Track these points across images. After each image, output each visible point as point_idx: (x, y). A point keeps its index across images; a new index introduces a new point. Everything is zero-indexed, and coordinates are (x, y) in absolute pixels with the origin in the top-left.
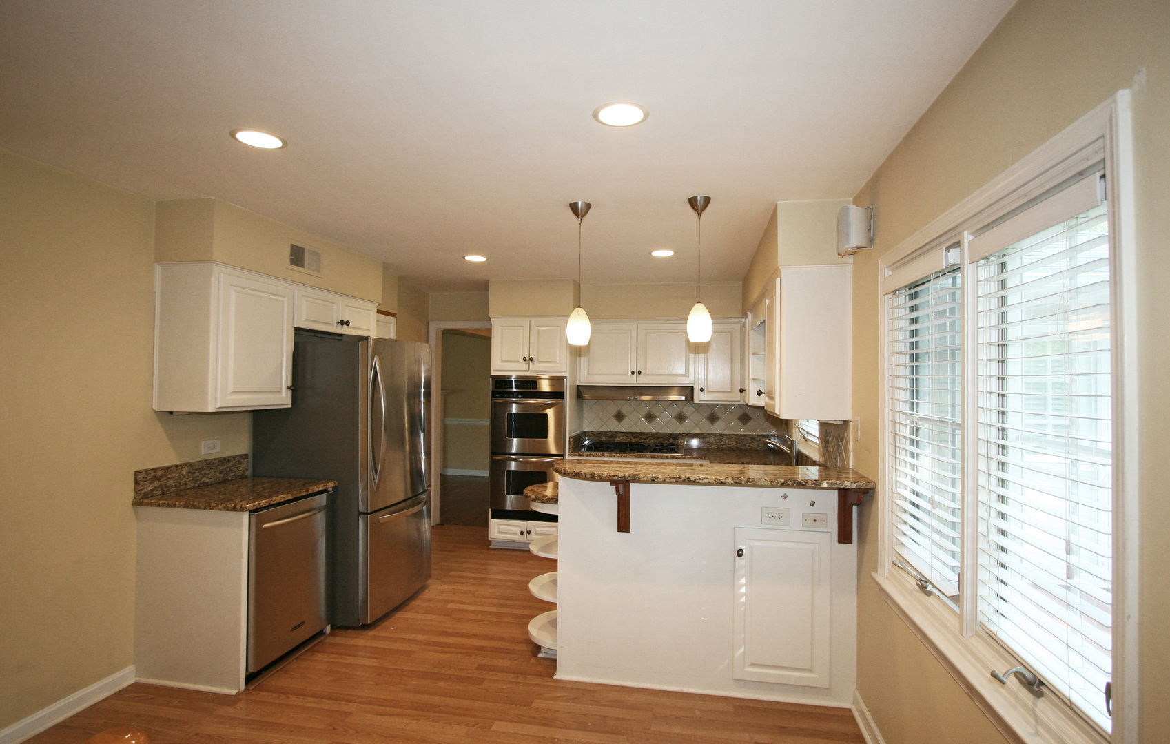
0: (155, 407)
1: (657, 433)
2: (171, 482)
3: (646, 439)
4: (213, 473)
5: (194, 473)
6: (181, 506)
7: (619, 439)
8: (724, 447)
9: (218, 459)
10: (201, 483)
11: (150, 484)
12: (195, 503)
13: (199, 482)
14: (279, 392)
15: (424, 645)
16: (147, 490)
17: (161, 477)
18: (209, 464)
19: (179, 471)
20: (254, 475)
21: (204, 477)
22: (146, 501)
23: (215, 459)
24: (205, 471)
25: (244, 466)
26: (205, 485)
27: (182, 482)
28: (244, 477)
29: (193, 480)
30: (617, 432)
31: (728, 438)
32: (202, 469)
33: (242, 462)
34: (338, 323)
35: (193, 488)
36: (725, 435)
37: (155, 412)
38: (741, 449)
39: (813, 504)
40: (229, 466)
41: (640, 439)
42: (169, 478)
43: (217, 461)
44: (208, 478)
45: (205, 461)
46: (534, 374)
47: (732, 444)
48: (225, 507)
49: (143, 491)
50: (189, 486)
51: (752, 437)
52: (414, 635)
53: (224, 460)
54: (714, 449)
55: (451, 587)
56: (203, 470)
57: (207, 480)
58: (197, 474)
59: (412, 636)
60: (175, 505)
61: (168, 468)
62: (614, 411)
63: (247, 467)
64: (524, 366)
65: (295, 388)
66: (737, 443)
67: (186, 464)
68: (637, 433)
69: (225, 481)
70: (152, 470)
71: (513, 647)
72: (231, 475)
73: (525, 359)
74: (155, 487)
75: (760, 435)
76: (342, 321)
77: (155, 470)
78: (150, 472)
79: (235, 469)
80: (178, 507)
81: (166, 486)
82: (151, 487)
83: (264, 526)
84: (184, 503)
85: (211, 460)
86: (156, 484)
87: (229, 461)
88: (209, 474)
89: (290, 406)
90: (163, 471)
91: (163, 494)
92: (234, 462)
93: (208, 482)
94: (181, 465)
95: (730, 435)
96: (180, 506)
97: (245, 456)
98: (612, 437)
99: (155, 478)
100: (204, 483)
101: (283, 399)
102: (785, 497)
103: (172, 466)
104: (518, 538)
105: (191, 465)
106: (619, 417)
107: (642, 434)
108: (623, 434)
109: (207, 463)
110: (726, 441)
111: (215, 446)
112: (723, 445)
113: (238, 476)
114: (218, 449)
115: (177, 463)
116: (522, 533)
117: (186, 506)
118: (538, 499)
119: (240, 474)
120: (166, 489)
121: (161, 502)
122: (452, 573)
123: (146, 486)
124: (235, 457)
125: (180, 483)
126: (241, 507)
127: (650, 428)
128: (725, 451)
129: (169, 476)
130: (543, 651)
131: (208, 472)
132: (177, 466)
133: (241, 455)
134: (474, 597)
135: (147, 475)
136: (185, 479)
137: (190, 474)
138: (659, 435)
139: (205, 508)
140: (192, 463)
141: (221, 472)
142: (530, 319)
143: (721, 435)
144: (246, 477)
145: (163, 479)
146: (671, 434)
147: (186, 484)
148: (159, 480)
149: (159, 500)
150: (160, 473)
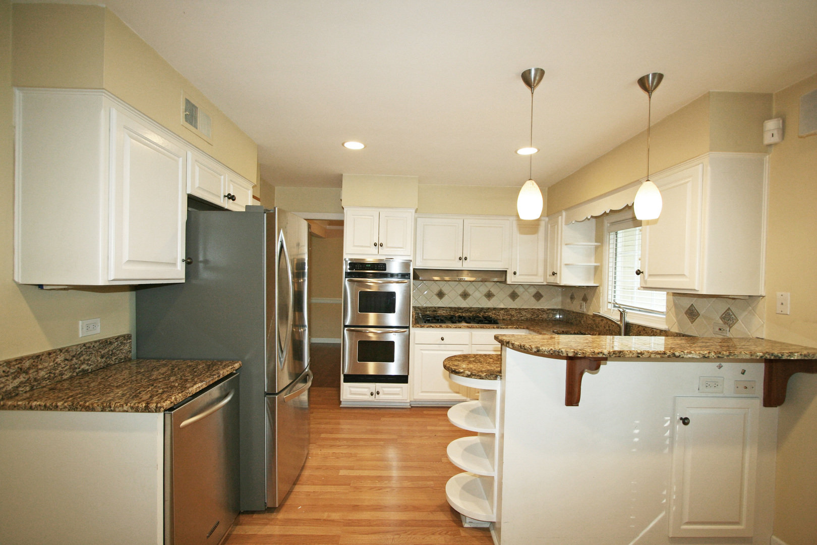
0: (19, 279)
1: (471, 308)
2: (42, 373)
3: (462, 312)
4: (93, 358)
5: (72, 360)
6: (65, 407)
7: (440, 312)
8: (523, 318)
9: (99, 341)
10: (80, 372)
11: (14, 378)
12: (87, 404)
13: (77, 370)
14: (175, 264)
15: (344, 526)
16: (10, 387)
17: (29, 368)
18: (89, 347)
19: (53, 360)
20: (138, 358)
21: (83, 364)
22: (10, 403)
23: (96, 342)
24: (84, 356)
25: (127, 348)
26: (85, 373)
27: (57, 371)
28: (128, 360)
29: (70, 368)
30: (439, 308)
31: (526, 311)
32: (81, 354)
33: (125, 343)
34: (225, 196)
35: (71, 378)
36: (523, 309)
37: (19, 285)
38: (535, 320)
39: (743, 373)
40: (111, 348)
41: (458, 312)
42: (41, 369)
43: (98, 343)
44: (88, 364)
45: (84, 345)
46: (383, 258)
47: (529, 316)
48: (132, 408)
49: (4, 390)
50: (65, 377)
51: (543, 311)
52: (326, 514)
53: (106, 343)
54: (515, 320)
55: (331, 451)
56: (83, 355)
57: (87, 367)
58: (75, 360)
59: (325, 515)
60: (57, 407)
61: (38, 357)
62: (436, 290)
63: (130, 348)
64: (374, 250)
65: (190, 262)
66: (532, 315)
67: (61, 350)
68: (455, 308)
69: (107, 367)
70: (16, 360)
71: (432, 517)
72: (114, 358)
73: (375, 245)
74: (21, 383)
75: (549, 309)
76: (229, 194)
77: (21, 360)
78: (14, 363)
79: (118, 352)
80: (61, 410)
81: (36, 380)
82: (16, 382)
83: (184, 424)
84: (70, 403)
85: (91, 343)
86: (22, 378)
87: (111, 343)
88: (89, 360)
89: (184, 281)
90: (32, 361)
91: (32, 389)
92: (116, 343)
93: (88, 370)
94: (54, 351)
95: (527, 309)
96: (63, 409)
97: (128, 337)
98: (435, 311)
99: (21, 371)
100: (83, 370)
101: (177, 273)
102: (720, 367)
103: (43, 354)
104: (368, 397)
105: (67, 350)
106: (441, 295)
107: (459, 308)
108: (444, 309)
109: (87, 347)
110: (524, 313)
111: (94, 326)
112: (522, 317)
113: (122, 359)
114: (98, 330)
115: (49, 348)
116: (372, 394)
117: (73, 408)
118: (473, 375)
119: (123, 356)
120: (36, 383)
121: (34, 404)
122: (323, 436)
123: (8, 382)
124: (117, 338)
125: (54, 374)
126: (157, 407)
127: (463, 304)
128: (522, 322)
129: (40, 367)
130: (468, 520)
131: (87, 358)
132: (49, 354)
133: (124, 336)
134: (358, 460)
135: (10, 368)
136: (60, 369)
137: (66, 362)
138: (472, 309)
139: (103, 410)
140: (68, 347)
141: (102, 357)
142: (380, 210)
143: (520, 309)
144: (130, 360)
145: (31, 371)
146: (482, 308)
147: (61, 374)
148: (27, 373)
149: (29, 399)
150: (27, 364)
